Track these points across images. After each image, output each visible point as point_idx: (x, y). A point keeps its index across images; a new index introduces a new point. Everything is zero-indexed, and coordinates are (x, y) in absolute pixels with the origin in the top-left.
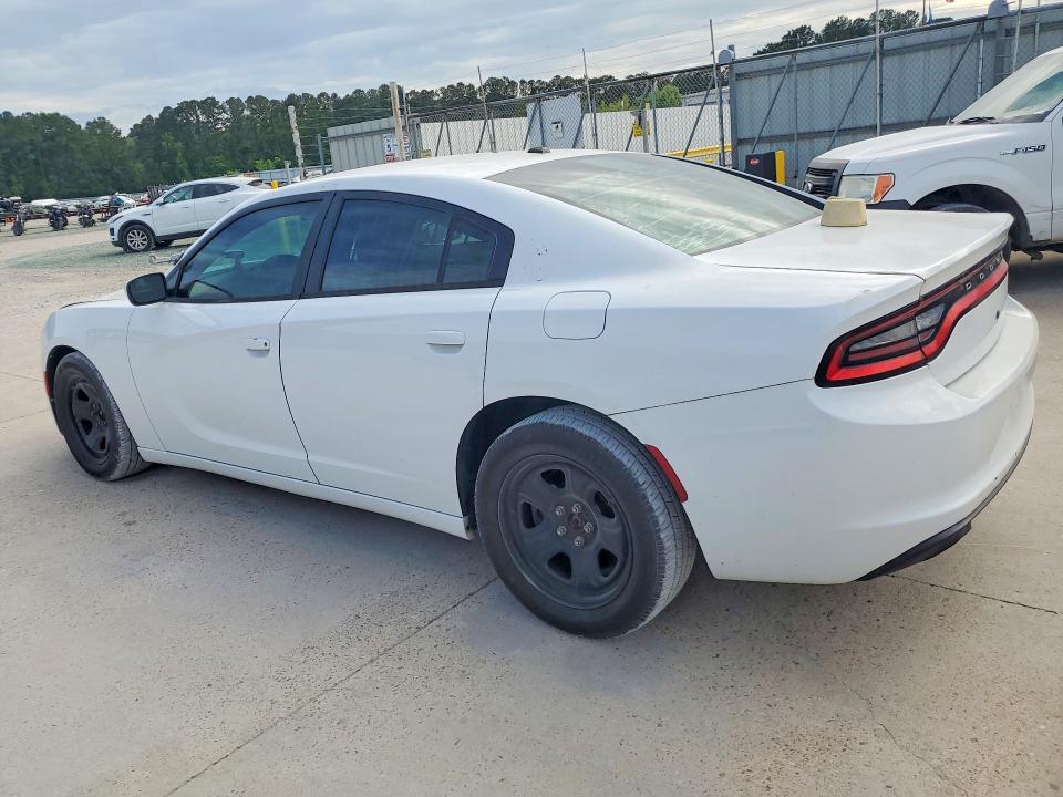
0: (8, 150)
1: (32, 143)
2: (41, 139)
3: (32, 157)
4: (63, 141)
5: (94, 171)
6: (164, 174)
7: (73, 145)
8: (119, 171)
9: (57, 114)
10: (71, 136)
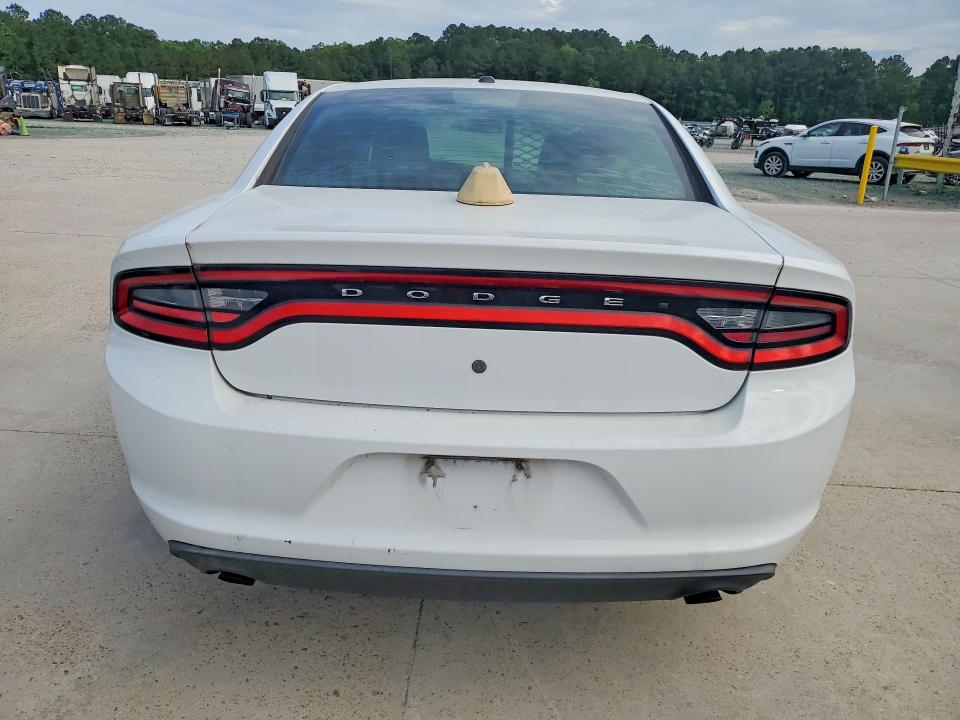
0: (804, 80)
1: (825, 75)
2: (834, 72)
3: (821, 87)
4: (853, 75)
5: (869, 105)
6: (936, 116)
7: (860, 80)
8: (892, 109)
9: (859, 50)
10: (862, 71)
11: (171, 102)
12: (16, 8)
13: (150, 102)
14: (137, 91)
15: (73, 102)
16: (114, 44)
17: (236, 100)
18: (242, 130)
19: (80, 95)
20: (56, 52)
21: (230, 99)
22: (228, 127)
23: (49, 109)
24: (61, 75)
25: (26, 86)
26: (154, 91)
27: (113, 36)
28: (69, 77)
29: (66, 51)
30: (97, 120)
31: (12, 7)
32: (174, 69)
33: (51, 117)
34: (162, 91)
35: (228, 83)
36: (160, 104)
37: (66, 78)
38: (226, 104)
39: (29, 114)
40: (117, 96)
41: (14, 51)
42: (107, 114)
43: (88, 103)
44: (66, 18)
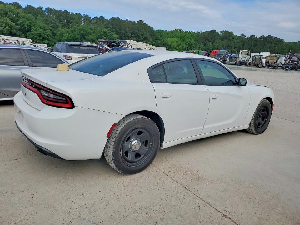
11: (270, 61)
12: (243, 35)
13: (264, 61)
14: (261, 58)
15: (241, 60)
16: (268, 44)
17: (293, 61)
18: (291, 71)
19: (244, 59)
20: (250, 47)
21: (291, 60)
22: (286, 70)
23: (235, 62)
24: (240, 53)
25: (231, 56)
26: (266, 58)
27: (269, 41)
28: (242, 53)
29: (253, 46)
30: (246, 65)
31: (242, 35)
32: (286, 51)
33: (235, 64)
34: (268, 58)
35: (292, 55)
36: (267, 62)
37: (241, 54)
38: (289, 62)
39: (230, 63)
40: (254, 59)
41: (239, 47)
42: (250, 64)
43: (245, 61)
44: (256, 37)
